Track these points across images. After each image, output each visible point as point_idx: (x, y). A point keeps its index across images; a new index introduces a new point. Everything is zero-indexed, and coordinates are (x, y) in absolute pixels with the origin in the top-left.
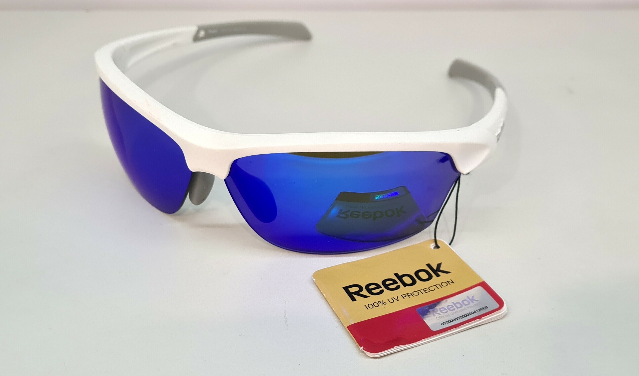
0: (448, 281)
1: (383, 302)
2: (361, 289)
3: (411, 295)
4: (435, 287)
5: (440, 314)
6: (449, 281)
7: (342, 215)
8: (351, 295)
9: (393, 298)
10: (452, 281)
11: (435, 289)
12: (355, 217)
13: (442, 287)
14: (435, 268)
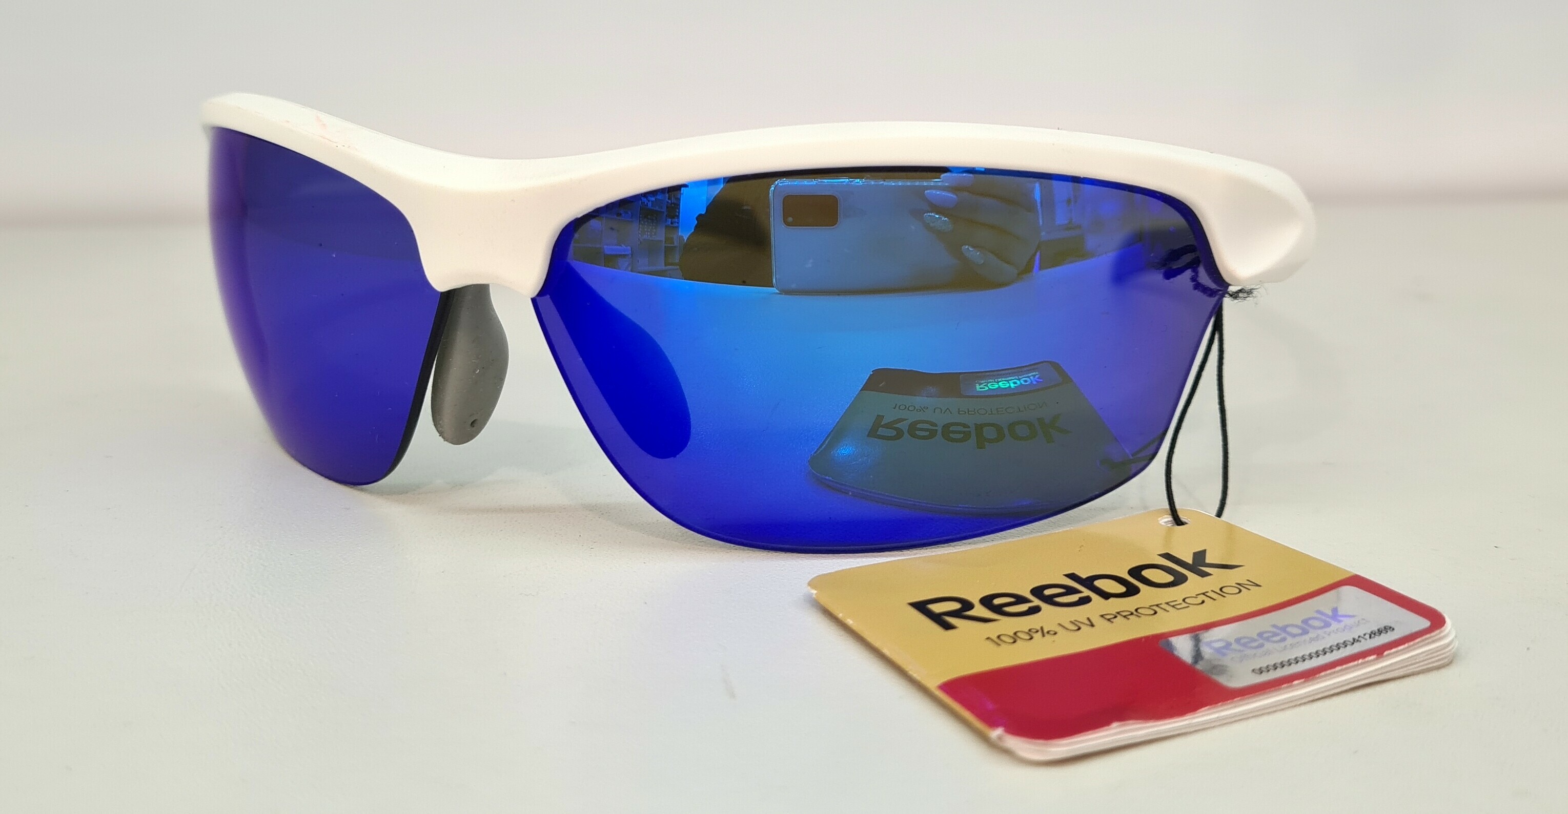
0: (1239, 584)
1: (1045, 631)
2: (967, 605)
3: (1132, 614)
4: (1203, 597)
5: (1240, 651)
6: (1243, 583)
7: (881, 431)
8: (939, 620)
9: (1076, 621)
10: (1255, 583)
11: (1203, 602)
12: (924, 438)
13: (1224, 597)
14: (1189, 560)
